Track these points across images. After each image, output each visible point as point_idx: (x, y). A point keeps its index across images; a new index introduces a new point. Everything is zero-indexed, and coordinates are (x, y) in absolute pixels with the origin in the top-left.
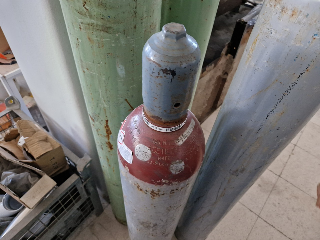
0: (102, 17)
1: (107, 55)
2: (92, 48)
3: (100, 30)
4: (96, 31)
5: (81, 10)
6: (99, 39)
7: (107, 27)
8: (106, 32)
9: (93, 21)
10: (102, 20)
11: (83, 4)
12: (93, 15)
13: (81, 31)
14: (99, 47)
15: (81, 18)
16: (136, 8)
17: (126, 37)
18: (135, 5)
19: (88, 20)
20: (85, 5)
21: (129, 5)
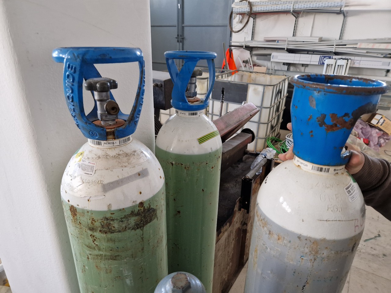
0: (111, 249)
1: (115, 279)
2: (99, 274)
3: (109, 259)
4: (104, 260)
5: (90, 245)
6: (107, 266)
7: (116, 256)
8: (115, 259)
9: (101, 253)
10: (111, 251)
11: (93, 241)
12: (102, 248)
13: (88, 260)
14: (107, 273)
15: (90, 251)
16: (143, 234)
17: (134, 259)
18: (142, 233)
19: (96, 252)
20: (95, 242)
21: (136, 235)
